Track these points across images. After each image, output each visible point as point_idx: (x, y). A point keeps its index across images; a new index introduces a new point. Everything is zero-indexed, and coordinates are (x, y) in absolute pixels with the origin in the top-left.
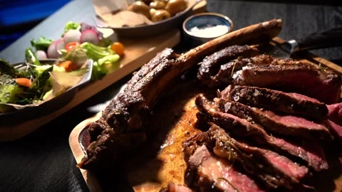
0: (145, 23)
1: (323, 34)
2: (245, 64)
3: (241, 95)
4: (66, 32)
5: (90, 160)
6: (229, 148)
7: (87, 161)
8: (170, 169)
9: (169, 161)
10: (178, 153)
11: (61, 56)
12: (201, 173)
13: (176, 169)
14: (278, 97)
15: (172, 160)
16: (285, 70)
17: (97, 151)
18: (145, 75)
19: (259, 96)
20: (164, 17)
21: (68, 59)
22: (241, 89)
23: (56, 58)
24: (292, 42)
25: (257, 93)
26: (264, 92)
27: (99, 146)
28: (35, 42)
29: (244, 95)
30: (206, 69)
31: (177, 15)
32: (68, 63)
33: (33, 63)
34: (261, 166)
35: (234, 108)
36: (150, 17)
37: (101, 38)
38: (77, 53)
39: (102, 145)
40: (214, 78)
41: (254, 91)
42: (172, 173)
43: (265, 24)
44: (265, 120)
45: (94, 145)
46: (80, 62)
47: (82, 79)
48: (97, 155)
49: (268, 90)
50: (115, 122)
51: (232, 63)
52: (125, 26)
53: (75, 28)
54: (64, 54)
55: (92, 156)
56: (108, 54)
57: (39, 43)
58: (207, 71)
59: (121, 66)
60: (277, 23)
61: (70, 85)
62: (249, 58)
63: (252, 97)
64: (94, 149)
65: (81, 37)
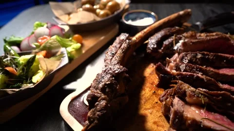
0: (94, 20)
1: (216, 17)
2: (180, 39)
3: (189, 58)
4: (35, 29)
5: (93, 125)
6: (200, 95)
7: (89, 126)
8: (153, 121)
9: (149, 115)
10: (153, 107)
11: (34, 49)
12: (187, 117)
13: (157, 120)
14: (214, 56)
15: (151, 114)
16: (210, 39)
17: (98, 115)
18: (116, 53)
19: (201, 57)
20: (107, 15)
21: (42, 50)
22: (187, 54)
23: (31, 50)
24: (198, 23)
25: (199, 56)
26: (203, 54)
27: (98, 111)
28: (7, 39)
29: (191, 58)
30: (154, 45)
31: (116, 13)
32: (44, 52)
33: (13, 55)
34: (230, 104)
35: (188, 68)
36: (97, 15)
37: (64, 33)
38: (51, 43)
39: (102, 110)
40: (161, 51)
41: (197, 55)
42: (155, 123)
43: (181, 13)
44: (212, 73)
45: (93, 111)
46: (54, 51)
47: (61, 62)
48: (98, 120)
49: (206, 53)
50: (107, 90)
51: (172, 39)
52: (78, 23)
53: (43, 26)
54: (38, 47)
55: (94, 120)
56: (72, 43)
57: (11, 40)
58: (155, 46)
59: (84, 52)
60: (189, 12)
61: (52, 68)
62: (181, 34)
63: (196, 59)
64: (94, 114)
65: (50, 33)
